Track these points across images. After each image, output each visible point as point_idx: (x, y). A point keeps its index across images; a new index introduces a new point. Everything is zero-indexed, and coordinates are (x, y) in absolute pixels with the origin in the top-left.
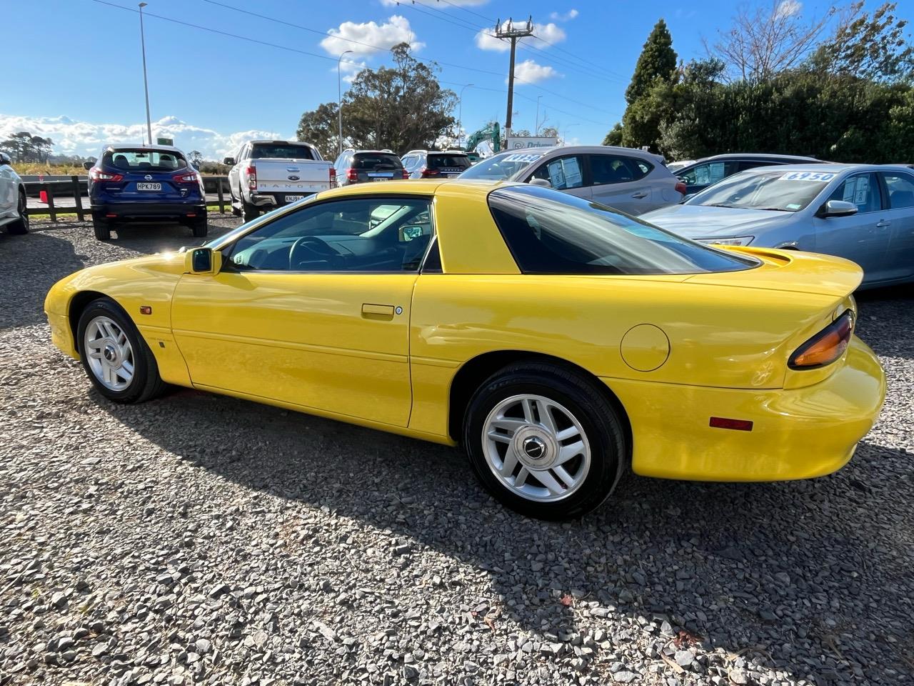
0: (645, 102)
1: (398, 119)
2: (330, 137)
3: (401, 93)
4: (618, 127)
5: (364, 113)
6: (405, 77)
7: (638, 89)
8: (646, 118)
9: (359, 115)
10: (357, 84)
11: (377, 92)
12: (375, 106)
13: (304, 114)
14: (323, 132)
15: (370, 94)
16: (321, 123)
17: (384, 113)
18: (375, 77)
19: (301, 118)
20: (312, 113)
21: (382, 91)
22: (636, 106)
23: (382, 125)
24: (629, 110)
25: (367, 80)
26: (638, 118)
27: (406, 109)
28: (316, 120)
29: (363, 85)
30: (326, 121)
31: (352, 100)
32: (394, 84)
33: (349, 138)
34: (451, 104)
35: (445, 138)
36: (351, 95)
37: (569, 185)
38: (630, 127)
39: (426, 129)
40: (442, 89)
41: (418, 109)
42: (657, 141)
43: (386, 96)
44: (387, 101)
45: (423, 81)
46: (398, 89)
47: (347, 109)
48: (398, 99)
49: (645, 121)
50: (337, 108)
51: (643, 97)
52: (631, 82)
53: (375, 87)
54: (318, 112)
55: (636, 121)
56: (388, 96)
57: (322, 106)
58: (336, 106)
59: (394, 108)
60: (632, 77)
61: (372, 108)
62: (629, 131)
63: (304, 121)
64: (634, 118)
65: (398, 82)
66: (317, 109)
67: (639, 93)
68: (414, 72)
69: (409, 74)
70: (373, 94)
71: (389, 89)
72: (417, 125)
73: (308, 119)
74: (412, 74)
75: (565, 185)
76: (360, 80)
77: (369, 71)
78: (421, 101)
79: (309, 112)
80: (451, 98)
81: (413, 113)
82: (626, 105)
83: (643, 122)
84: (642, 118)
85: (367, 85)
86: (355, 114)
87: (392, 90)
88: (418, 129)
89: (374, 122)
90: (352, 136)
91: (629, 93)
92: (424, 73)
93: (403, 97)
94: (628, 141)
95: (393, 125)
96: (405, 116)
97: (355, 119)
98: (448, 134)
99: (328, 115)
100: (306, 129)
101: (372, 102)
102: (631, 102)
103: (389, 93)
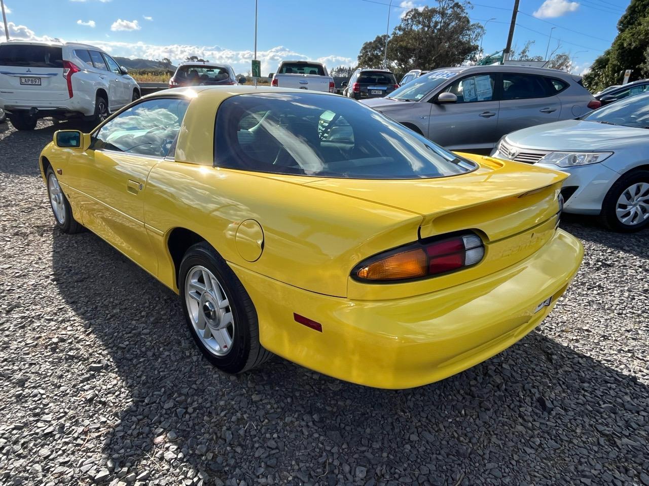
0: (634, 30)
1: (433, 47)
2: (382, 60)
3: (439, 27)
4: (608, 53)
5: (408, 42)
6: (443, 14)
7: (631, 18)
8: (634, 45)
9: (404, 44)
10: (405, 20)
11: (420, 26)
12: (418, 37)
13: (365, 44)
14: (377, 57)
15: (415, 28)
16: (376, 50)
17: (423, 42)
18: (420, 14)
19: (362, 46)
20: (371, 43)
21: (424, 26)
22: (627, 34)
23: (420, 51)
24: (619, 37)
25: (414, 16)
26: (625, 45)
27: (440, 39)
28: (373, 48)
29: (410, 21)
30: (380, 49)
31: (401, 33)
32: (434, 20)
33: (396, 61)
34: (478, 35)
35: (469, 62)
36: (400, 29)
37: (479, 99)
38: (617, 53)
39: (455, 55)
40: (471, 23)
41: (449, 39)
42: (642, 65)
43: (426, 29)
44: (426, 33)
45: (457, 16)
46: (436, 23)
47: (396, 39)
48: (436, 31)
49: (632, 47)
50: (389, 39)
51: (634, 26)
52: (625, 13)
53: (419, 22)
54: (375, 42)
55: (624, 48)
56: (428, 29)
57: (378, 37)
58: (389, 37)
59: (431, 38)
60: (626, 8)
61: (415, 38)
62: (615, 56)
63: (365, 48)
64: (622, 44)
65: (437, 18)
66: (374, 39)
67: (629, 23)
68: (451, 10)
69: (446, 12)
70: (416, 28)
71: (429, 23)
72: (447, 51)
73: (367, 47)
74: (449, 12)
75: (477, 98)
76: (408, 17)
77: (415, 9)
78: (453, 32)
79: (368, 42)
80: (479, 30)
81: (446, 42)
82: (617, 33)
83: (630, 49)
84: (630, 44)
85: (413, 21)
86: (401, 43)
87: (432, 24)
88: (447, 55)
89: (414, 50)
90: (398, 60)
91: (621, 22)
92: (458, 11)
93: (439, 30)
94: (614, 65)
95: (429, 52)
96: (439, 44)
97: (401, 47)
98: (472, 59)
99: (381, 44)
100: (365, 54)
101: (415, 34)
102: (622, 31)
103: (429, 27)
